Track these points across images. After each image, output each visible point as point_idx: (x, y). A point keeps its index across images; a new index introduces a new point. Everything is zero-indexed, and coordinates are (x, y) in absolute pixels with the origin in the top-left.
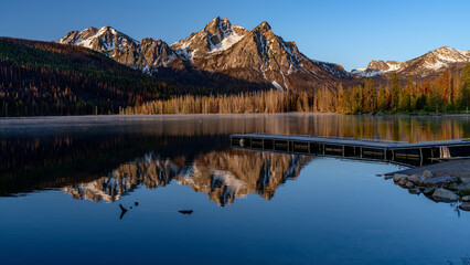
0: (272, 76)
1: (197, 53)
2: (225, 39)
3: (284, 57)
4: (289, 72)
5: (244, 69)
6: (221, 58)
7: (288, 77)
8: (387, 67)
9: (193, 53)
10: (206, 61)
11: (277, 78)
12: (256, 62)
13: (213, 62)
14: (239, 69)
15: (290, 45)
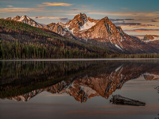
0: (115, 42)
1: (74, 30)
2: (85, 24)
3: (118, 34)
4: (121, 40)
5: (102, 39)
6: (89, 33)
7: (121, 43)
8: (153, 38)
9: (72, 31)
10: (81, 34)
11: (117, 43)
12: (107, 36)
13: (85, 35)
14: (99, 39)
15: (119, 28)
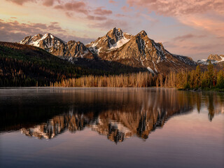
0: (147, 64)
2: (118, 42)
3: (155, 52)
4: (158, 61)
5: (130, 60)
6: (116, 53)
7: (157, 64)
8: (220, 59)
9: (99, 50)
12: (138, 55)
13: (111, 55)
14: (127, 59)
15: (159, 45)
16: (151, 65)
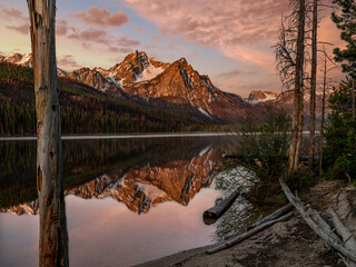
0: (198, 103)
1: (125, 82)
2: (145, 71)
3: (204, 89)
4: (210, 101)
5: (175, 98)
6: (151, 87)
7: (209, 105)
8: (265, 97)
9: (121, 82)
10: (136, 89)
12: (184, 92)
13: (144, 90)
14: (170, 97)
15: (205, 78)
16: (202, 105)
